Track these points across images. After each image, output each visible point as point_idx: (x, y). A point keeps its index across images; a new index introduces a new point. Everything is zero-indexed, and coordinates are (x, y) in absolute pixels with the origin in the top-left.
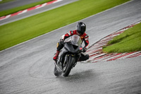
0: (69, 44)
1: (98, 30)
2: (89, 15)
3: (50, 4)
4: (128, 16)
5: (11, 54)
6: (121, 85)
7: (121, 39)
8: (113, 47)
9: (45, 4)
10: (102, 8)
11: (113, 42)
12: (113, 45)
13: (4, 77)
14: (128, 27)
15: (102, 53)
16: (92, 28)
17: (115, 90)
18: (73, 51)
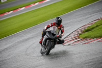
0: (49, 32)
1: (76, 22)
2: (69, 11)
3: (41, 3)
4: (98, 12)
5: (13, 39)
6: (93, 62)
7: (93, 28)
8: (87, 34)
9: (38, 3)
10: (79, 6)
11: (87, 31)
12: (87, 33)
13: (8, 56)
14: (98, 19)
15: (79, 38)
16: (72, 20)
17: (89, 65)
18: (52, 37)
